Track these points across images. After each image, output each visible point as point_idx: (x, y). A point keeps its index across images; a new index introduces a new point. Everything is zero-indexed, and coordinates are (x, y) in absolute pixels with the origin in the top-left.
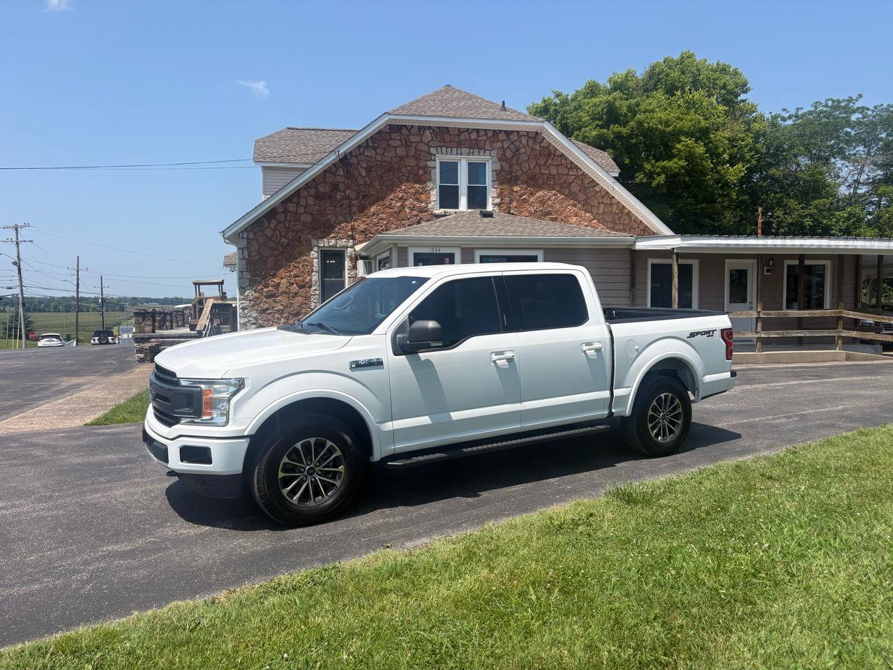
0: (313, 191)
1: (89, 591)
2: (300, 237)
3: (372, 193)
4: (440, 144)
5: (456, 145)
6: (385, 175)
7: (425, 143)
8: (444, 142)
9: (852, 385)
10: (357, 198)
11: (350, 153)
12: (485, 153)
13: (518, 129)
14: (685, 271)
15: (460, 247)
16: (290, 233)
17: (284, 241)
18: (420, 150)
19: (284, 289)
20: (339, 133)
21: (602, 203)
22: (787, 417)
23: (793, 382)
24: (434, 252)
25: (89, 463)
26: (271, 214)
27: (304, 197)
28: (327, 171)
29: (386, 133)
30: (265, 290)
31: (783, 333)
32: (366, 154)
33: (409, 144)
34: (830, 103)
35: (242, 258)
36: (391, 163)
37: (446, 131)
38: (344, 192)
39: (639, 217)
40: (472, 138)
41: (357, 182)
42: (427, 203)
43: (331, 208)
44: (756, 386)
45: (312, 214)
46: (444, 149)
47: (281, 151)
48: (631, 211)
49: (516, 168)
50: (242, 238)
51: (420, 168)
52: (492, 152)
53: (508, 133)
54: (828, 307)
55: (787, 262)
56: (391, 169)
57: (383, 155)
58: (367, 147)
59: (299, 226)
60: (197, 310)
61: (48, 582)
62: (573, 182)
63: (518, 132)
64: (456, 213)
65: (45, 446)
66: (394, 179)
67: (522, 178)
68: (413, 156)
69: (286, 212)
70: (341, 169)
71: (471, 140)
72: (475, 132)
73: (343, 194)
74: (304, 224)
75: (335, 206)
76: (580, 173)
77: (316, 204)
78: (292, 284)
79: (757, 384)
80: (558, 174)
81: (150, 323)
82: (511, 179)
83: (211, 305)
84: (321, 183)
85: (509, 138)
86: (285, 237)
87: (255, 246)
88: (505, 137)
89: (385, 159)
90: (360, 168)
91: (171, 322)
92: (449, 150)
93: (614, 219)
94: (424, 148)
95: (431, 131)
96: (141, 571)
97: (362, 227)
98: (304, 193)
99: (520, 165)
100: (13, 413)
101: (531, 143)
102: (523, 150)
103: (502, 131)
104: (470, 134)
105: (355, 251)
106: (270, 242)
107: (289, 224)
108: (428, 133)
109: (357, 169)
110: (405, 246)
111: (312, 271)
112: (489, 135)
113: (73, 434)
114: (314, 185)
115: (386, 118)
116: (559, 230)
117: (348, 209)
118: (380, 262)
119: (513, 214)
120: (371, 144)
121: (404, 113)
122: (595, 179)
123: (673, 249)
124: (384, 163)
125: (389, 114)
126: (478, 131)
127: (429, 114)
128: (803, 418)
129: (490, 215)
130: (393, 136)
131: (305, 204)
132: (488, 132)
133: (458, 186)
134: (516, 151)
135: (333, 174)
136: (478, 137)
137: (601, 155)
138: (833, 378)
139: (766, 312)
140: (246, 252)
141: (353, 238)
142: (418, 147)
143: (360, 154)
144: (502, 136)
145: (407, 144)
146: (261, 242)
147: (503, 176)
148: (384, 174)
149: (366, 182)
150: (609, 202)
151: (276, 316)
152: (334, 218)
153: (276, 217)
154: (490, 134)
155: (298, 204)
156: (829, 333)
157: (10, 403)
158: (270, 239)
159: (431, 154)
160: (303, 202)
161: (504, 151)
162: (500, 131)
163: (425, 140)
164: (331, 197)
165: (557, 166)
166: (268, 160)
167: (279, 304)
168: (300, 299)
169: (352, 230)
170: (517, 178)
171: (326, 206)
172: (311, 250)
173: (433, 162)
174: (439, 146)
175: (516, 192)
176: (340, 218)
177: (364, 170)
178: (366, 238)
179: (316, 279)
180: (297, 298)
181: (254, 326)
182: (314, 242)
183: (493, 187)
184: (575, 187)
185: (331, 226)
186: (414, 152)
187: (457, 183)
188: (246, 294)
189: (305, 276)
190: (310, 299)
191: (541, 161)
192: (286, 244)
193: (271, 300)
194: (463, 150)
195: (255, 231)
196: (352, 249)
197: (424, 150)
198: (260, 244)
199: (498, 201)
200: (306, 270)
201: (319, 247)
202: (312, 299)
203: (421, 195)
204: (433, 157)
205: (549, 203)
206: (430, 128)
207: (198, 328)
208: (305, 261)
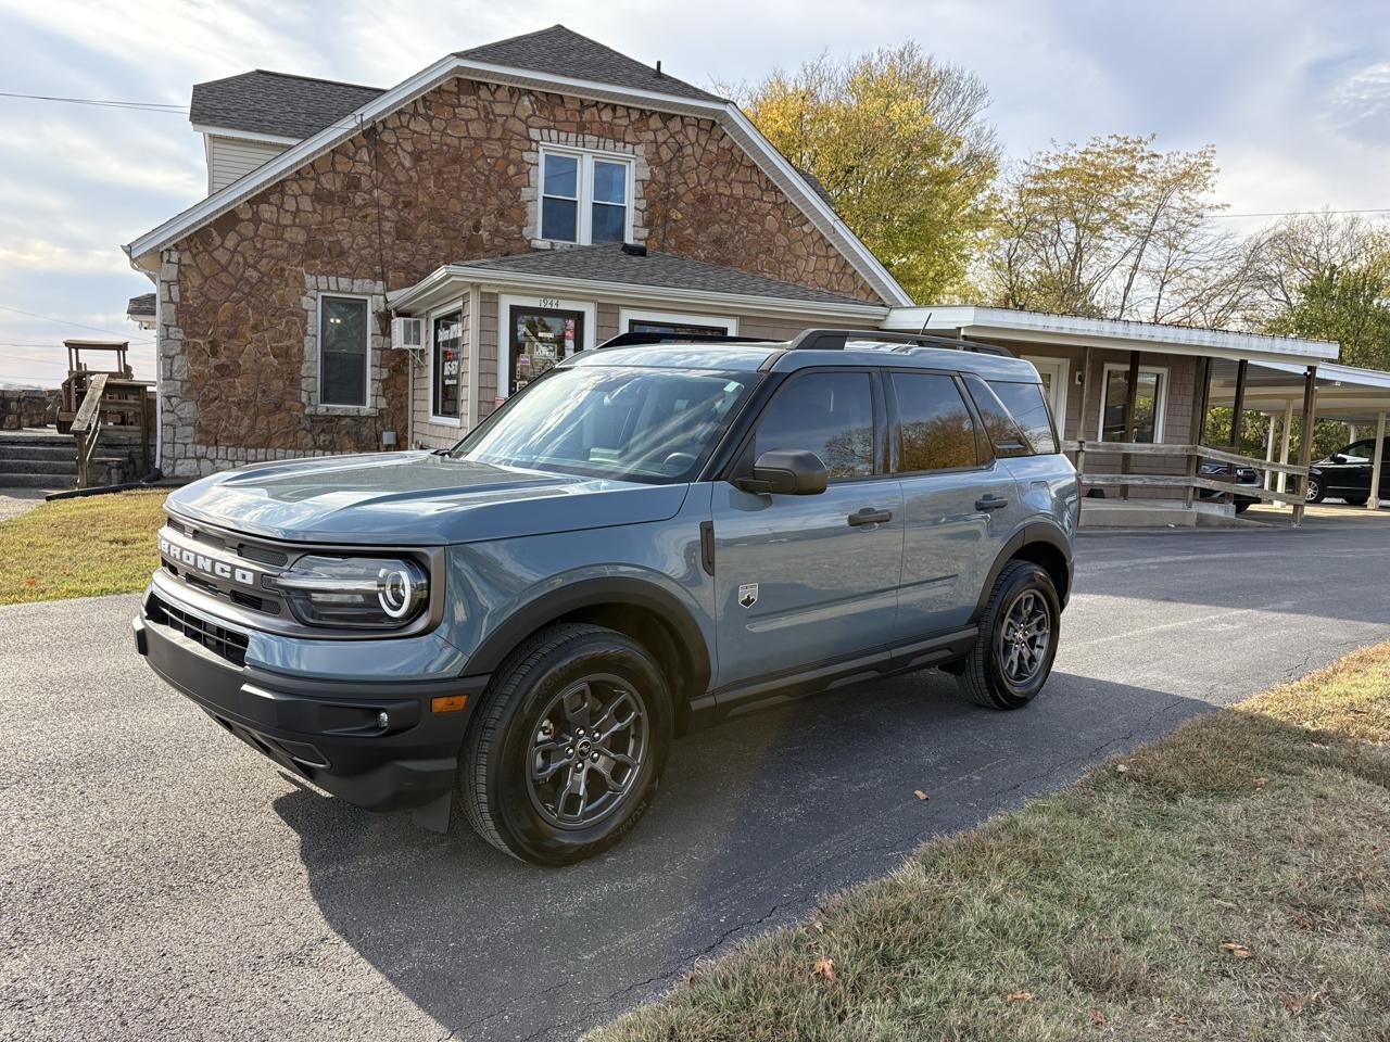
0: (310, 186)
2: (283, 269)
3: (420, 200)
4: (546, 123)
5: (575, 129)
6: (445, 169)
7: (520, 120)
8: (555, 121)
10: (394, 205)
11: (383, 122)
12: (624, 147)
13: (681, 113)
15: (592, 301)
16: (264, 261)
17: (252, 274)
18: (511, 131)
19: (248, 365)
20: (356, 92)
21: (813, 255)
24: (548, 306)
26: (227, 221)
27: (295, 196)
28: (336, 151)
29: (451, 92)
30: (213, 362)
31: (1114, 479)
32: (411, 126)
33: (491, 117)
35: (167, 299)
36: (458, 149)
37: (559, 102)
38: (370, 193)
39: (869, 282)
40: (604, 119)
41: (394, 177)
42: (521, 228)
43: (345, 220)
45: (304, 227)
46: (554, 133)
47: (245, 110)
48: (858, 270)
49: (676, 179)
50: (168, 262)
51: (510, 162)
52: (637, 148)
53: (666, 118)
54: (1159, 441)
55: (1108, 367)
56: (457, 159)
57: (444, 133)
58: (415, 114)
59: (280, 249)
60: (74, 395)
62: (769, 214)
63: (682, 117)
64: (571, 246)
66: (463, 178)
67: (684, 198)
68: (499, 139)
69: (256, 220)
70: (365, 150)
71: (602, 122)
72: (609, 108)
73: (367, 197)
74: (292, 246)
75: (351, 218)
76: (780, 200)
77: (315, 211)
78: (266, 355)
80: (745, 197)
82: (667, 197)
83: (103, 386)
84: (327, 172)
85: (666, 127)
86: (255, 268)
87: (194, 280)
88: (660, 125)
89: (448, 140)
90: (399, 151)
92: (563, 136)
93: (830, 282)
94: (520, 127)
95: (532, 98)
97: (401, 259)
98: (294, 188)
99: (683, 175)
101: (703, 140)
102: (689, 150)
103: (656, 112)
104: (599, 111)
105: (386, 302)
106: (224, 274)
107: (263, 244)
108: (526, 101)
109: (396, 153)
110: (496, 291)
111: (305, 333)
112: (633, 119)
115: (454, 64)
117: (376, 224)
118: (437, 322)
120: (422, 110)
121: (486, 58)
122: (804, 212)
123: (959, 329)
124: (445, 148)
125: (461, 56)
126: (614, 108)
129: (639, 251)
130: (464, 99)
131: (294, 209)
132: (631, 111)
133: (576, 202)
134: (678, 151)
135: (349, 158)
136: (615, 118)
139: (1090, 443)
140: (175, 290)
141: (383, 277)
142: (509, 125)
143: (402, 126)
144: (655, 123)
145: (488, 118)
146: (206, 273)
147: (654, 191)
148: (444, 166)
149: (411, 177)
150: (823, 254)
151: (235, 411)
152: (349, 239)
153: (237, 229)
154: (635, 116)
155: (280, 207)
156: (1177, 481)
158: (225, 269)
159: (531, 140)
160: (290, 205)
161: (657, 148)
162: (653, 113)
163: (521, 113)
164: (344, 201)
165: (744, 183)
166: (220, 123)
167: (240, 389)
168: (281, 384)
169: (382, 263)
170: (678, 197)
171: (335, 215)
172: (304, 294)
173: (533, 155)
174: (545, 127)
175: (675, 221)
176: (361, 240)
177: (407, 156)
178: (407, 279)
179: (313, 348)
180: (274, 382)
181: (190, 429)
182: (310, 280)
183: (636, 208)
184: (771, 223)
185: (342, 254)
186: (500, 132)
187: (575, 197)
188: (175, 368)
189: (292, 341)
190: (300, 384)
191: (719, 171)
192: (254, 281)
193: (223, 383)
194: (588, 138)
195: (194, 251)
196: (382, 298)
197: (518, 131)
198: (203, 276)
199: (645, 233)
200: (294, 331)
201: (318, 290)
202: (303, 385)
203: (513, 212)
204: (534, 145)
205: (730, 245)
206: (530, 92)
207: (75, 426)
208: (292, 314)
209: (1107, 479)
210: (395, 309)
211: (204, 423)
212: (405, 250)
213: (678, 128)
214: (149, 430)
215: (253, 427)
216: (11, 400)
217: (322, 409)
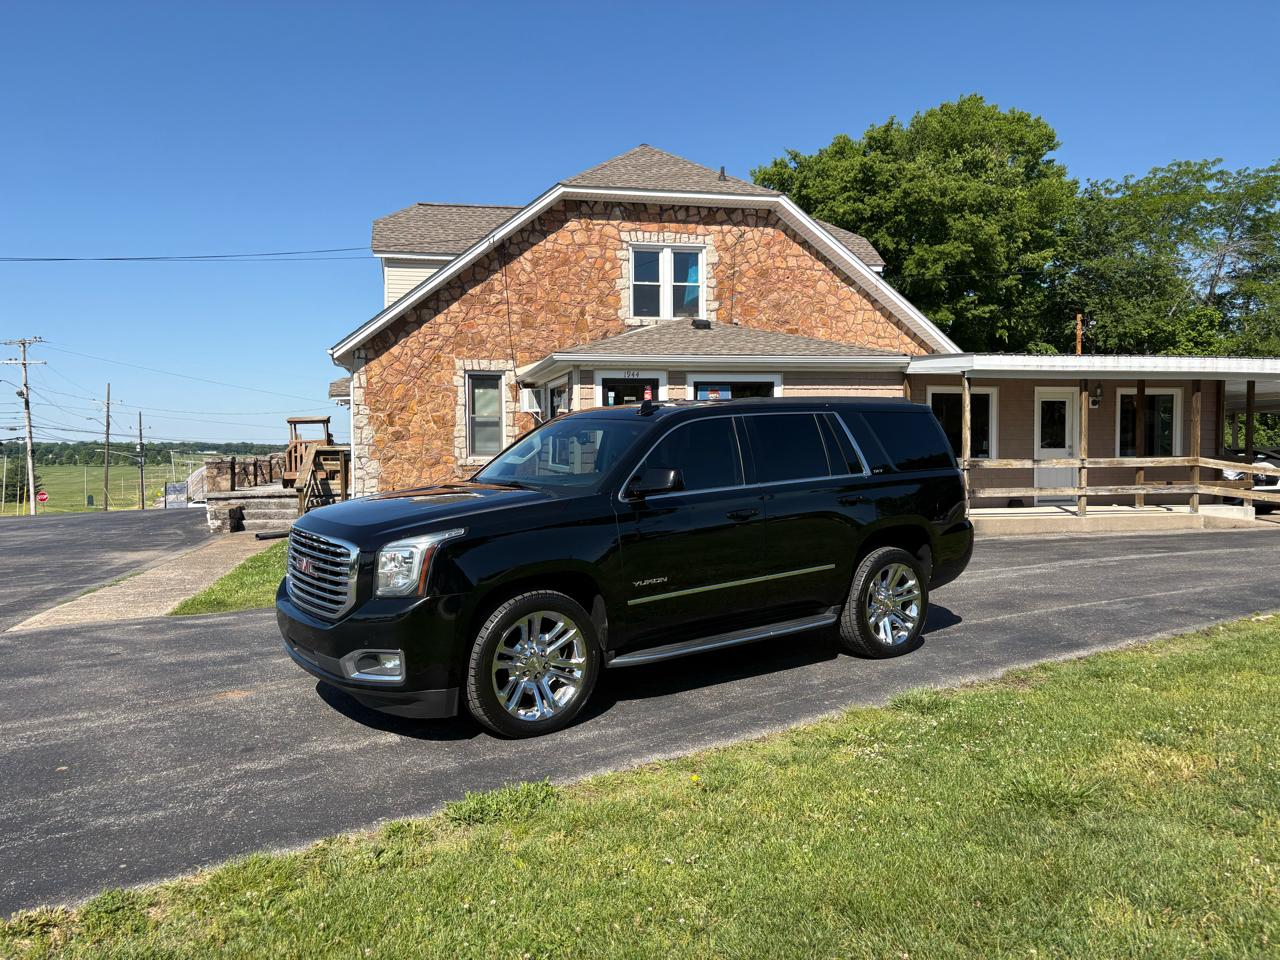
0: (457, 293)
1: (233, 817)
2: (439, 357)
3: (539, 293)
4: (632, 226)
5: (657, 229)
6: (557, 270)
7: (613, 226)
8: (640, 224)
9: (1213, 559)
10: (519, 302)
11: (510, 239)
12: (697, 238)
13: (743, 206)
14: (980, 404)
15: (666, 370)
16: (426, 351)
17: (416, 361)
18: (606, 235)
19: (415, 430)
20: (491, 211)
21: (861, 310)
22: (1127, 602)
23: (1133, 557)
24: (631, 377)
25: (186, 663)
26: (399, 324)
27: (447, 301)
28: (477, 265)
29: (558, 211)
30: (391, 429)
31: (1117, 490)
32: (531, 240)
33: (591, 226)
34: (1175, 168)
35: (358, 385)
36: (566, 254)
37: (643, 208)
38: (500, 293)
40: (679, 218)
41: (519, 280)
42: (616, 310)
43: (483, 316)
44: (1082, 561)
45: (453, 324)
46: (640, 233)
47: (410, 236)
48: (902, 318)
49: (740, 259)
50: (359, 358)
51: (607, 260)
52: (707, 238)
53: (730, 211)
54: (1178, 454)
55: (1121, 391)
56: (566, 262)
57: (555, 242)
58: (533, 231)
59: (436, 342)
61: (174, 808)
62: (820, 279)
63: (743, 210)
64: (656, 322)
65: (118, 642)
66: (571, 276)
67: (749, 274)
68: (597, 243)
69: (420, 321)
70: (496, 261)
71: (678, 221)
72: (683, 209)
73: (499, 296)
74: (447, 339)
75: (488, 313)
76: (829, 268)
77: (461, 311)
78: (428, 422)
79: (1084, 558)
80: (799, 267)
81: (229, 476)
82: (733, 274)
83: (313, 452)
84: (469, 281)
85: (730, 219)
86: (420, 358)
87: (377, 370)
88: (725, 218)
89: (558, 247)
90: (522, 260)
91: (256, 476)
92: (647, 235)
93: (877, 331)
94: (612, 231)
95: (622, 208)
96: (294, 794)
97: (526, 341)
98: (446, 294)
99: (745, 255)
100: (59, 600)
101: (761, 226)
102: (750, 235)
103: (721, 208)
104: (675, 212)
105: (516, 376)
106: (398, 364)
107: (425, 339)
108: (617, 211)
109: (520, 262)
110: (591, 369)
111: (456, 404)
112: (703, 216)
113: (152, 626)
114: (459, 283)
115: (560, 191)
116: (803, 346)
117: (506, 317)
118: (552, 391)
119: (736, 324)
120: (538, 227)
121: (584, 183)
122: (850, 275)
123: (964, 372)
124: (556, 254)
125: (564, 185)
126: (687, 208)
127: (619, 185)
128: (1149, 603)
129: (706, 325)
130: (570, 215)
131: (446, 311)
132: (701, 210)
133: (659, 286)
134: (741, 237)
135: (482, 267)
136: (688, 216)
137: (857, 241)
138: (1188, 550)
139: (1092, 460)
140: (364, 378)
141: (513, 357)
142: (605, 231)
143: (524, 241)
144: (721, 216)
145: (589, 227)
146: (385, 363)
147: (722, 271)
148: (557, 268)
149: (531, 279)
150: (869, 308)
151: (406, 466)
152: (487, 330)
153: (406, 329)
154: (704, 213)
155: (436, 310)
156: (1181, 489)
157: (50, 587)
158: (398, 359)
159: (622, 241)
161: (724, 236)
162: (718, 209)
163: (614, 221)
164: (482, 301)
165: (797, 257)
166: (392, 249)
167: (410, 450)
168: (439, 443)
169: (512, 346)
170: (742, 274)
171: (477, 313)
172: (455, 374)
173: (625, 252)
174: (633, 230)
175: (740, 293)
176: (495, 330)
177: (528, 264)
178: (530, 357)
179: (461, 415)
180: (435, 442)
181: (374, 482)
182: (459, 363)
183: (708, 287)
184: (821, 286)
185: (483, 342)
186: (598, 237)
187: (658, 281)
188: (364, 436)
189: (447, 410)
190: (453, 443)
191: (775, 249)
192: (419, 367)
193: (398, 444)
194: (666, 234)
195: (376, 348)
196: (512, 373)
197: (612, 235)
198: (382, 366)
199: (715, 305)
200: (448, 402)
201: (466, 371)
202: (456, 443)
203: (608, 298)
204: (625, 245)
205: (787, 308)
206: (620, 204)
207: (297, 484)
208: (446, 389)
209: (1110, 490)
210: (523, 382)
211: (385, 475)
212: (529, 335)
213: (740, 218)
214: (346, 483)
215: (420, 477)
216: (250, 464)
217: (470, 461)
